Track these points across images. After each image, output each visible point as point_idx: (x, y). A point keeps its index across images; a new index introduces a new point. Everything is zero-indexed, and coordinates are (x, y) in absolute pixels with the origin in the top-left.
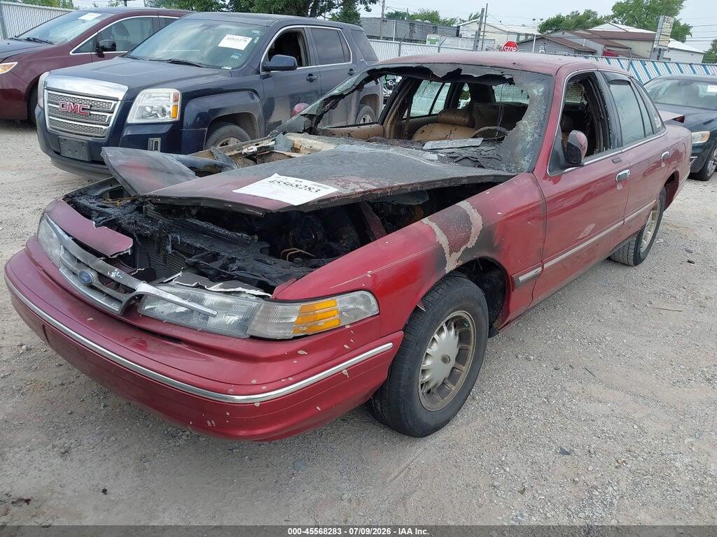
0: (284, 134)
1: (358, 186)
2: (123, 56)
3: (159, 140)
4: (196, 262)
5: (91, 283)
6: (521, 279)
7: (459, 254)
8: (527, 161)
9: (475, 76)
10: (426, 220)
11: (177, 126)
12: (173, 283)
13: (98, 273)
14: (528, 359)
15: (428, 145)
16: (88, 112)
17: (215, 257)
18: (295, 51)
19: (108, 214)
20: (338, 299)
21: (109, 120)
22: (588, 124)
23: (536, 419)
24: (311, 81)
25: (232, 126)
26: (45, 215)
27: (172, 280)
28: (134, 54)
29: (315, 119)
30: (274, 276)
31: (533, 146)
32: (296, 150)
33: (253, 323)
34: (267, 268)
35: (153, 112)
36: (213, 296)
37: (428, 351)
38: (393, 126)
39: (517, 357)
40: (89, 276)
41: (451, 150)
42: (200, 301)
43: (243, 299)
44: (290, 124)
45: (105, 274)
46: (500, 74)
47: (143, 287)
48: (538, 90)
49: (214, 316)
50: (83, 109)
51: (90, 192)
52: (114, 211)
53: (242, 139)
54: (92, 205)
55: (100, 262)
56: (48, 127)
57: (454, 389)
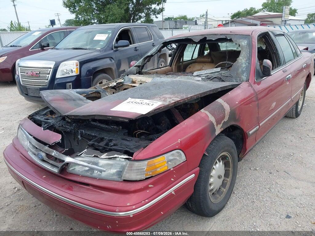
0: (127, 75)
1: (171, 100)
2: (52, 49)
3: (71, 84)
4: (93, 144)
5: (43, 159)
6: (250, 133)
7: (221, 125)
8: (245, 76)
9: (214, 40)
10: (202, 110)
11: (78, 77)
12: (83, 155)
13: (46, 153)
14: (256, 169)
15: (195, 73)
16: (38, 75)
17: (102, 139)
18: (128, 38)
19: (49, 122)
20: (165, 155)
21: (48, 78)
22: (268, 56)
23: (267, 200)
24: (136, 50)
25: (103, 74)
26: (20, 126)
27: (82, 154)
28: (57, 47)
29: (141, 67)
30: (132, 147)
31: (246, 68)
32: (134, 82)
33: (124, 173)
34: (128, 143)
35: (67, 72)
36: (103, 160)
37: (212, 174)
38: (176, 66)
39: (251, 169)
40: (42, 156)
41: (207, 75)
42: (96, 164)
43: (118, 161)
44: (130, 71)
45: (49, 154)
46: (225, 37)
47: (68, 159)
48: (244, 43)
49: (105, 171)
50: (36, 74)
51: (40, 113)
52: (52, 121)
53: (109, 80)
54: (41, 119)
55: (47, 148)
56: (21, 83)
57: (225, 190)
